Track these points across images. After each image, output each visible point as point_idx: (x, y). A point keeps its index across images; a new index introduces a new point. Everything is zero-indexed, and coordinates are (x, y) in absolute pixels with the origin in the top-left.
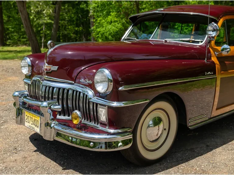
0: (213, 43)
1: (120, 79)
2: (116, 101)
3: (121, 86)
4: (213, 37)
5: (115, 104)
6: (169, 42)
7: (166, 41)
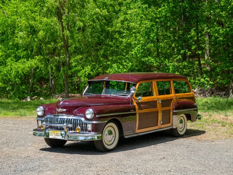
0: (134, 96)
1: (96, 113)
2: (95, 121)
3: (97, 115)
4: (134, 93)
5: (94, 122)
6: (113, 96)
7: (110, 95)
